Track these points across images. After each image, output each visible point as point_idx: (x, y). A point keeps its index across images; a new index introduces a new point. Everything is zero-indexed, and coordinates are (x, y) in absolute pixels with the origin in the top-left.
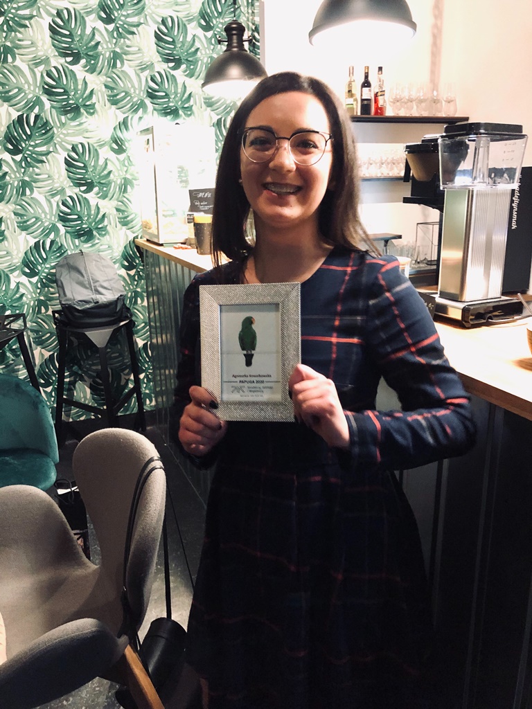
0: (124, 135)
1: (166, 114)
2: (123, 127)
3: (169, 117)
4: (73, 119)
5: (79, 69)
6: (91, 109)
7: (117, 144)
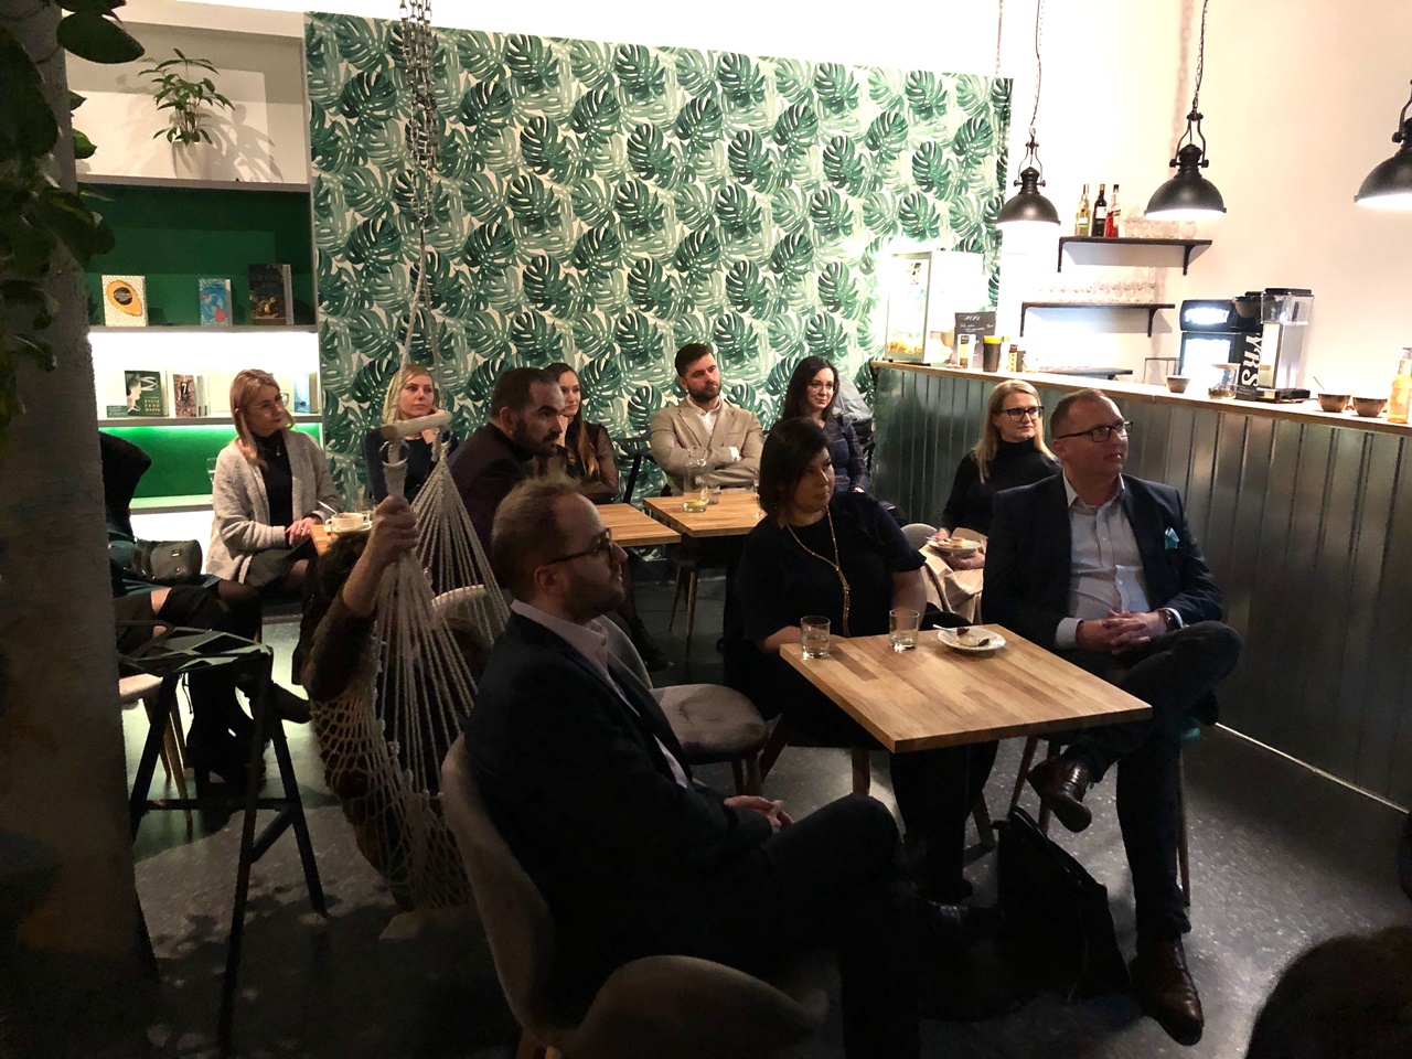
0: (874, 256)
1: (915, 235)
2: (874, 248)
3: (917, 238)
4: (831, 239)
5: (842, 193)
6: (848, 230)
7: (867, 264)
